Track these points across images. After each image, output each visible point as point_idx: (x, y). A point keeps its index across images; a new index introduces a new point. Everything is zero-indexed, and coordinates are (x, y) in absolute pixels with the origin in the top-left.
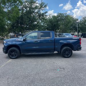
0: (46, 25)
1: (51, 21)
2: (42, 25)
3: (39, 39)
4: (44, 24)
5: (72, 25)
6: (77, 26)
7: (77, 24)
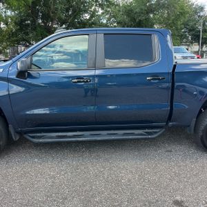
0: (115, 24)
1: (132, 10)
2: (105, 22)
3: (95, 68)
4: (109, 19)
5: (186, 24)
6: (201, 28)
7: (202, 21)
